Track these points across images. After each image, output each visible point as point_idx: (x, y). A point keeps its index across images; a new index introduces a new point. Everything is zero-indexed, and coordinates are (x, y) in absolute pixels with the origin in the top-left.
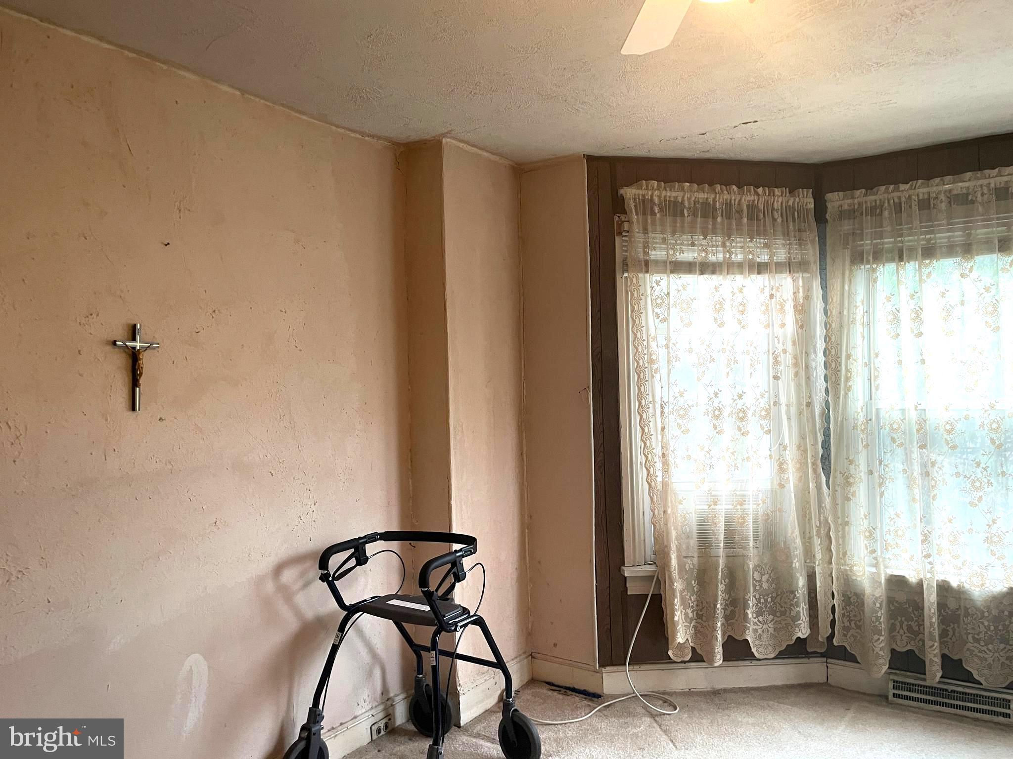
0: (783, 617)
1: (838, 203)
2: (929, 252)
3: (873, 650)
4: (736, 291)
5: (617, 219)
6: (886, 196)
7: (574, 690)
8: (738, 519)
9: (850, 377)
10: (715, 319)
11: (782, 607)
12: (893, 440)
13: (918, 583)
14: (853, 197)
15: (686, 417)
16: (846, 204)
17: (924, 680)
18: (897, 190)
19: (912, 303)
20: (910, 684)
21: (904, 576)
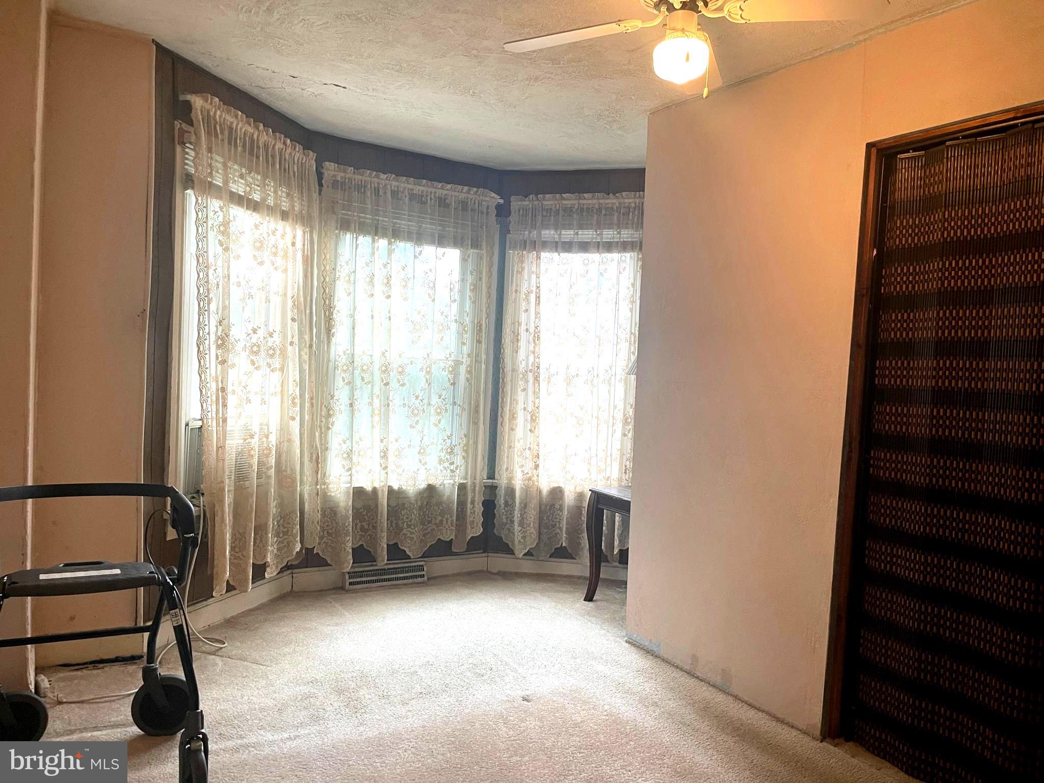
0: (285, 537)
1: (333, 173)
2: (395, 234)
3: (345, 549)
4: (270, 233)
5: (179, 126)
6: (369, 179)
7: (102, 661)
8: (263, 451)
9: (334, 325)
10: (255, 256)
11: (284, 528)
12: (363, 379)
13: (372, 491)
14: (345, 172)
15: (233, 351)
16: (340, 176)
17: (376, 565)
18: (377, 177)
19: (385, 271)
20: (360, 572)
21: (362, 487)
